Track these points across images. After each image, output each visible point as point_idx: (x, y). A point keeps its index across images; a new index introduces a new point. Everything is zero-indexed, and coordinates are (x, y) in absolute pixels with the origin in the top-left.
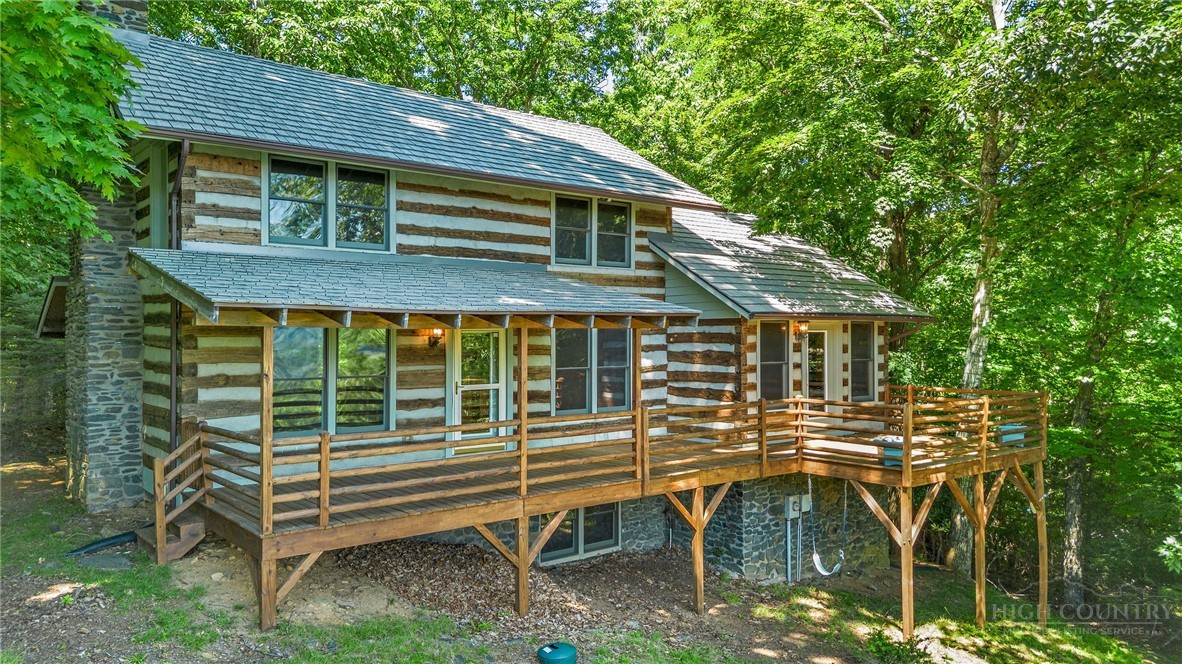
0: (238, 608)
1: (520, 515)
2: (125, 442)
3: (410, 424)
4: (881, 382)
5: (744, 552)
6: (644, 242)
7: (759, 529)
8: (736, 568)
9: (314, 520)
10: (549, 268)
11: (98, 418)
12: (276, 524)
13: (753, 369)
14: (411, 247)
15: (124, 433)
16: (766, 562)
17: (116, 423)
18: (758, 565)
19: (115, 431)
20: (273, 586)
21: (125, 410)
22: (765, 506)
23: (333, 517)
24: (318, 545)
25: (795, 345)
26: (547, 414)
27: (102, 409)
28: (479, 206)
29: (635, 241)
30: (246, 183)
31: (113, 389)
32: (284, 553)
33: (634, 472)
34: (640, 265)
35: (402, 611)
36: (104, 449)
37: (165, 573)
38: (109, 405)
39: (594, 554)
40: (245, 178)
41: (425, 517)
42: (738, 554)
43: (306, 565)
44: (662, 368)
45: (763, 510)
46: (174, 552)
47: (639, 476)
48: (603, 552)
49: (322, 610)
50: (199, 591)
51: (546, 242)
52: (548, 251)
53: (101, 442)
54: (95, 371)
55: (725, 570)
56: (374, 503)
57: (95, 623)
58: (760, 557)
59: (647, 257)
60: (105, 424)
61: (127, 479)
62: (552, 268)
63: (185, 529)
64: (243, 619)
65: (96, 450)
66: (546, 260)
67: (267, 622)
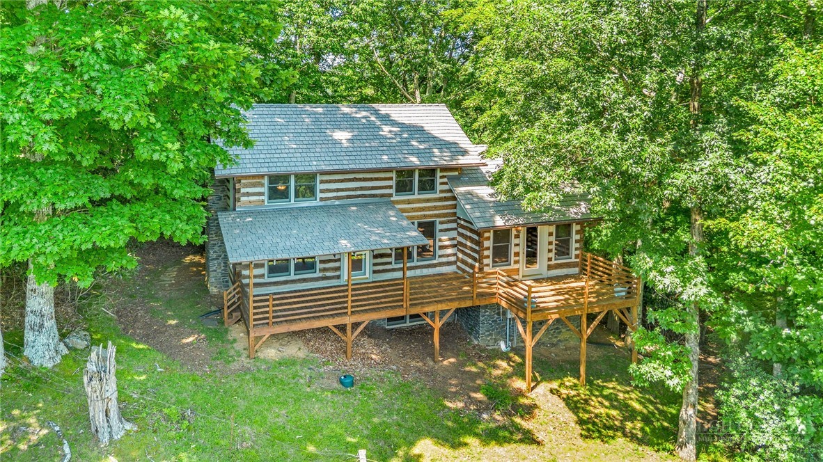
0: (244, 349)
1: (348, 322)
2: (223, 268)
3: (325, 270)
4: (577, 241)
5: (481, 332)
6: (445, 180)
7: (490, 322)
8: (477, 338)
9: (268, 323)
10: (392, 199)
11: (213, 259)
12: (254, 325)
13: (488, 249)
14: (326, 198)
15: (222, 265)
16: (494, 337)
17: (219, 261)
18: (489, 339)
19: (219, 264)
20: (253, 345)
21: (223, 256)
22: (494, 312)
23: (273, 323)
24: (269, 332)
25: (515, 235)
26: (390, 263)
27: (214, 256)
28: (357, 177)
29: (439, 180)
30: (259, 182)
31: (218, 248)
32: (257, 335)
33: (402, 305)
34: (442, 192)
35: (302, 354)
36: (215, 271)
37: (226, 331)
38: (217, 254)
39: (415, 323)
40: (258, 180)
41: (308, 323)
42: (478, 332)
43: (264, 339)
44: (454, 239)
45: (493, 313)
46: (231, 322)
47: (405, 307)
48: (419, 323)
49: (271, 353)
50: (235, 341)
51: (391, 187)
52: (392, 191)
53: (214, 268)
54: (212, 242)
55: (473, 339)
56: (288, 318)
57: (202, 351)
58: (491, 335)
59: (446, 187)
60: (216, 262)
61: (223, 282)
62: (394, 198)
63: (234, 314)
64: (245, 354)
65: (212, 271)
66: (391, 195)
67: (251, 357)
